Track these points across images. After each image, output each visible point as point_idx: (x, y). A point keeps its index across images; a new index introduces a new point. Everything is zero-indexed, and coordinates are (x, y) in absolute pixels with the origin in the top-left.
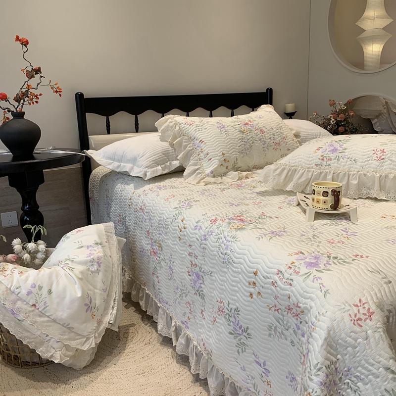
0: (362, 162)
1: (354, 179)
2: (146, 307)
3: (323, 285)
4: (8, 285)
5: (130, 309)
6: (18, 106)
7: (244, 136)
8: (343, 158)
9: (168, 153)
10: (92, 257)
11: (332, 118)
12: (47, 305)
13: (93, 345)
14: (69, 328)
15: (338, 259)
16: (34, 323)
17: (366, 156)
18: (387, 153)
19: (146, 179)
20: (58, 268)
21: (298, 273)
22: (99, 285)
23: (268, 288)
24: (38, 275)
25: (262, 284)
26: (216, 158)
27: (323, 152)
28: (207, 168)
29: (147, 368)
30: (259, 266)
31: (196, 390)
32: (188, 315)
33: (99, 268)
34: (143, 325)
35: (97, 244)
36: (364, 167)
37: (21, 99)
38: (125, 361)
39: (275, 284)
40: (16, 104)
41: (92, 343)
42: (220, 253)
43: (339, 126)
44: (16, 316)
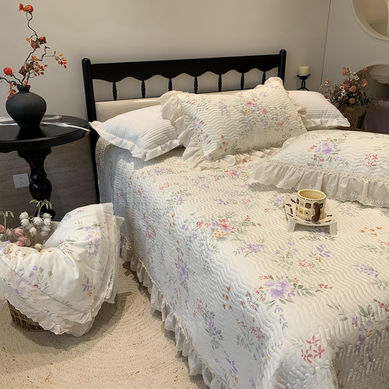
0: (353, 166)
1: (343, 182)
2: (143, 278)
3: (283, 317)
4: (12, 267)
5: (129, 276)
6: (24, 79)
7: (246, 117)
8: (335, 160)
9: (169, 132)
10: (90, 240)
11: (343, 89)
12: (48, 285)
13: (90, 319)
14: (68, 305)
15: (303, 288)
16: (36, 301)
17: (358, 161)
18: (379, 159)
19: (145, 160)
20: (59, 251)
21: (264, 300)
22: (97, 265)
23: (237, 305)
24: (39, 258)
25: (233, 300)
26: (216, 141)
27: (316, 152)
28: (205, 151)
29: (139, 339)
30: (232, 283)
31: (178, 366)
32: (175, 299)
33: (97, 250)
34: (139, 294)
35: (96, 225)
36: (354, 172)
37: (26, 72)
38: (119, 331)
39: (244, 305)
40: (21, 77)
41: (88, 317)
42: (201, 259)
43: (350, 97)
44: (20, 294)
